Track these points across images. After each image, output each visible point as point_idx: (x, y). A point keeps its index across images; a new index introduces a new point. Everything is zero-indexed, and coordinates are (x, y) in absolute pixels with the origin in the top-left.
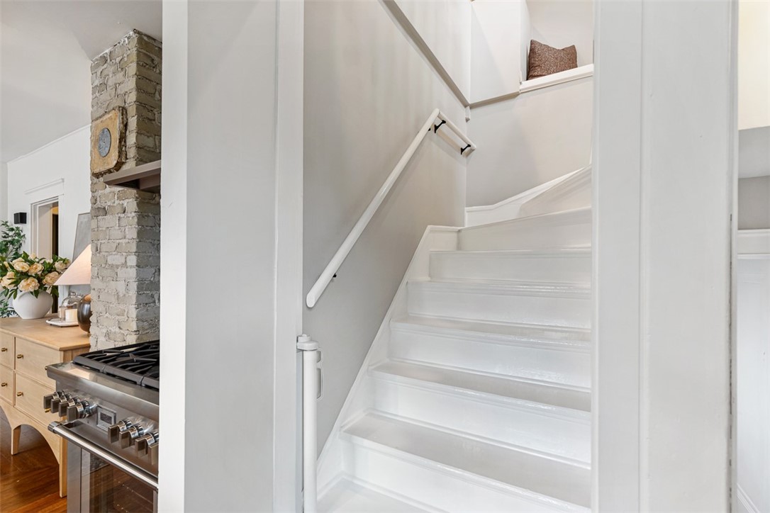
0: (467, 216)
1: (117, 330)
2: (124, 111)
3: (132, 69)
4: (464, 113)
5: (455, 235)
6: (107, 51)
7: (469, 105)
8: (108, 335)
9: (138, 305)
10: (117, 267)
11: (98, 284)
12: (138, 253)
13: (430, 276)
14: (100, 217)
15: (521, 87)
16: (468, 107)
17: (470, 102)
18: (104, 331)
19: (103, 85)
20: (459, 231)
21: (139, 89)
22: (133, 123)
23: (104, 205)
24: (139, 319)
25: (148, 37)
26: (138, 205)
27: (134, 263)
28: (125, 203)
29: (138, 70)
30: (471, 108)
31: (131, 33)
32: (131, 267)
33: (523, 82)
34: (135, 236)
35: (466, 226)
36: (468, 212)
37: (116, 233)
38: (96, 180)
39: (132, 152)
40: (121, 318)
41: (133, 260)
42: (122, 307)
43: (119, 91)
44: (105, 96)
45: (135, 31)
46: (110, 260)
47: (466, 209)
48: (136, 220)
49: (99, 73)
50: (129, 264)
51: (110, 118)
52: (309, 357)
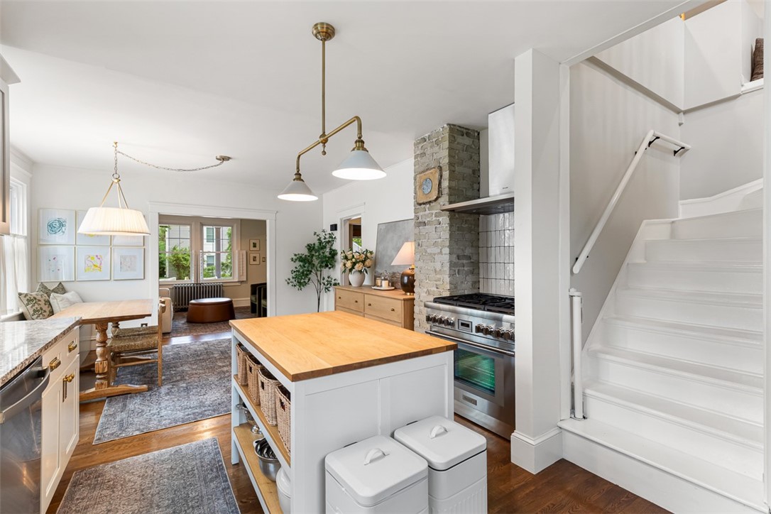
0: (681, 208)
1: (435, 289)
2: (440, 168)
3: (446, 144)
4: (675, 119)
5: (670, 225)
6: (427, 135)
7: (681, 111)
8: (428, 292)
9: (451, 275)
10: (435, 254)
11: (420, 264)
12: (450, 247)
13: (646, 259)
14: (421, 228)
15: (743, 89)
16: (682, 113)
17: (683, 109)
18: (425, 290)
19: (423, 154)
20: (673, 222)
21: (450, 156)
22: (446, 174)
23: (424, 220)
24: (451, 283)
25: (460, 127)
26: (450, 219)
27: (448, 252)
28: (441, 219)
29: (449, 145)
30: (684, 114)
31: (445, 125)
32: (445, 254)
33: (745, 84)
34: (448, 237)
35: (680, 218)
36: (683, 204)
37: (434, 235)
38: (418, 207)
39: (446, 192)
40: (438, 283)
41: (447, 250)
42: (438, 276)
43: (435, 157)
44: (425, 160)
45: (448, 124)
46: (429, 251)
47: (680, 202)
48: (448, 228)
49: (420, 147)
50: (443, 252)
51: (432, 173)
52: (577, 300)
